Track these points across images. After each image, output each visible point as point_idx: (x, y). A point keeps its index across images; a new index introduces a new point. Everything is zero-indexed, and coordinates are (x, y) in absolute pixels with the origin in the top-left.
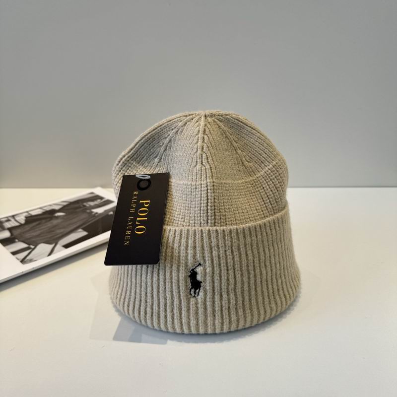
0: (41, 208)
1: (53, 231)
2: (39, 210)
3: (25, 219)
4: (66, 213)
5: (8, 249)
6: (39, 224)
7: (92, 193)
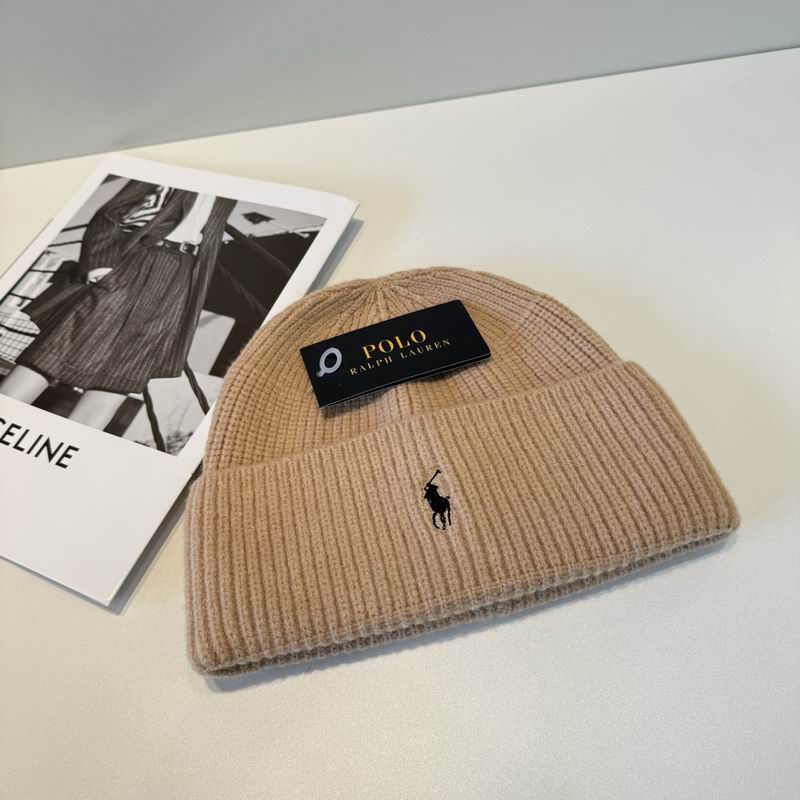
0: (30, 270)
1: (139, 335)
2: (34, 277)
3: (27, 317)
4: (111, 266)
5: (85, 423)
6: (79, 322)
7: (110, 178)
